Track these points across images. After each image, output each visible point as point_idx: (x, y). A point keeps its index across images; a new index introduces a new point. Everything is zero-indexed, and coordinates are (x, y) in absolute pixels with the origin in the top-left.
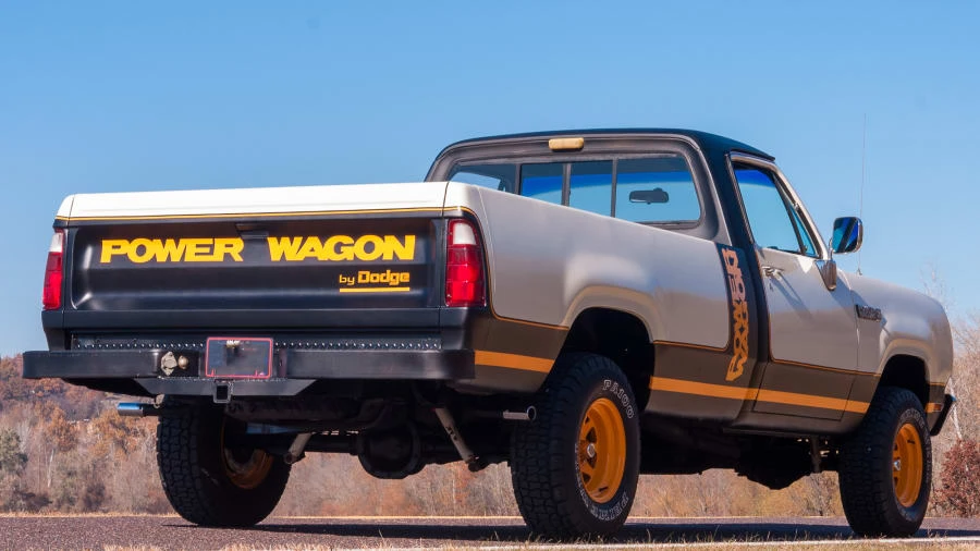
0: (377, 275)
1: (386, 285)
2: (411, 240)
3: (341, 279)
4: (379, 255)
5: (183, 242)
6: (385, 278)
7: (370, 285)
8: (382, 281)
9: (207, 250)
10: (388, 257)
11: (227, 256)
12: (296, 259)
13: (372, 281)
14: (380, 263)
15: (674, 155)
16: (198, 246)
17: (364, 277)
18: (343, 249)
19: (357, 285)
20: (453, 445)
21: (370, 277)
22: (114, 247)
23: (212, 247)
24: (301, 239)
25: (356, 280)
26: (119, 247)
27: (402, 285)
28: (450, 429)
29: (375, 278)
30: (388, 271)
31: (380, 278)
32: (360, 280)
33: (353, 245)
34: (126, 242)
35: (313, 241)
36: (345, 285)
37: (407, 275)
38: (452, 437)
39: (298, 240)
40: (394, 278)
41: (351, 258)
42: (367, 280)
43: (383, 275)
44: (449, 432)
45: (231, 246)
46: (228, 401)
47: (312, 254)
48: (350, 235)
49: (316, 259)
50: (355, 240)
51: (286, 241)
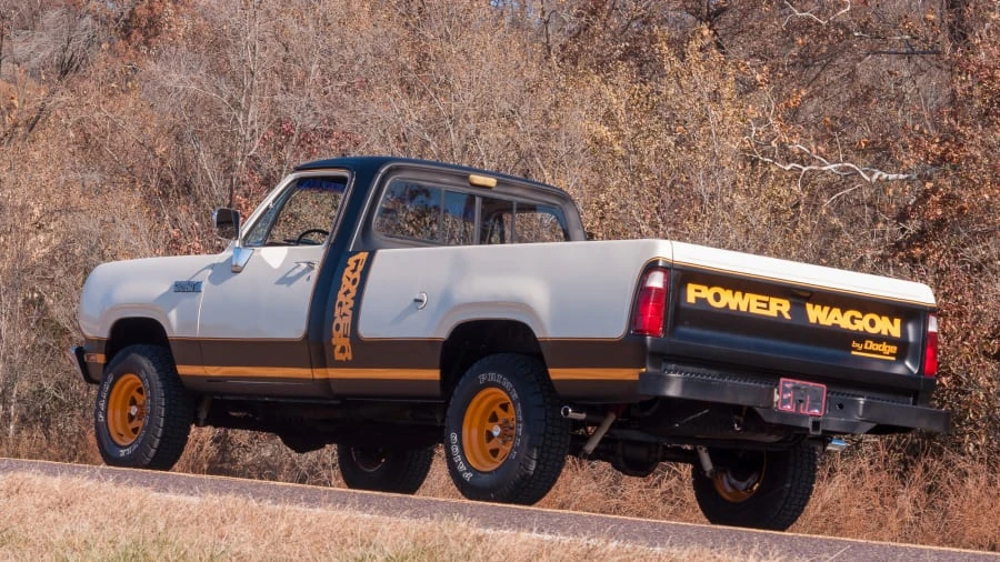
0: (877, 345)
1: (881, 353)
2: (897, 322)
3: (853, 344)
4: (878, 330)
6: (881, 348)
7: (871, 351)
8: (879, 349)
9: (765, 305)
10: (884, 332)
11: (780, 313)
12: (826, 323)
13: (873, 349)
14: (879, 336)
16: (758, 301)
17: (869, 345)
18: (856, 321)
19: (863, 351)
21: (872, 346)
22: (696, 291)
23: (768, 303)
25: (864, 346)
26: (700, 291)
27: (891, 354)
29: (875, 347)
30: (884, 343)
31: (878, 347)
32: (866, 347)
33: (862, 319)
34: (704, 287)
35: (836, 312)
36: (856, 349)
37: (895, 348)
39: (827, 309)
40: (887, 348)
41: (861, 329)
42: (870, 348)
43: (881, 345)
45: (780, 305)
46: (820, 433)
47: (836, 322)
48: (860, 311)
49: (838, 326)
50: (863, 315)
51: (818, 307)
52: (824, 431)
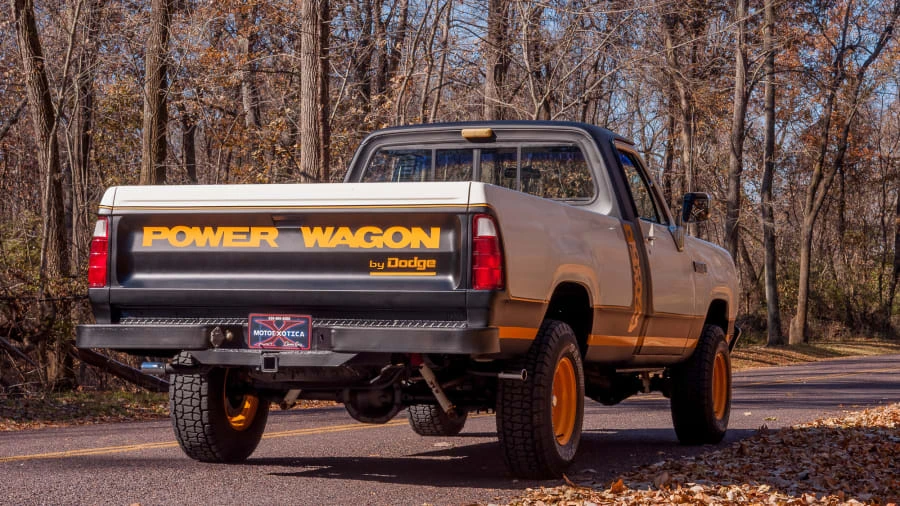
0: (405, 261)
1: (414, 270)
2: (436, 231)
3: (371, 264)
4: (407, 244)
5: (220, 230)
6: (413, 264)
7: (399, 270)
8: (410, 266)
9: (244, 237)
10: (415, 246)
11: (263, 242)
12: (328, 246)
13: (401, 266)
14: (407, 251)
15: (571, 144)
16: (235, 233)
17: (393, 263)
18: (372, 238)
19: (387, 270)
20: (434, 396)
21: (398, 263)
22: (155, 233)
23: (248, 234)
24: (332, 228)
25: (386, 265)
26: (160, 233)
27: (428, 270)
28: (432, 383)
29: (403, 264)
30: (416, 258)
31: (408, 264)
32: (389, 265)
33: (381, 235)
34: (166, 229)
35: (344, 231)
36: (375, 270)
37: (434, 262)
38: (434, 390)
39: (330, 230)
40: (422, 264)
41: (380, 246)
42: (396, 265)
43: (411, 261)
44: (431, 386)
45: (267, 233)
46: (275, 370)
47: (343, 242)
48: (378, 227)
49: (347, 246)
50: (384, 231)
51: (318, 230)
52: (280, 368)
